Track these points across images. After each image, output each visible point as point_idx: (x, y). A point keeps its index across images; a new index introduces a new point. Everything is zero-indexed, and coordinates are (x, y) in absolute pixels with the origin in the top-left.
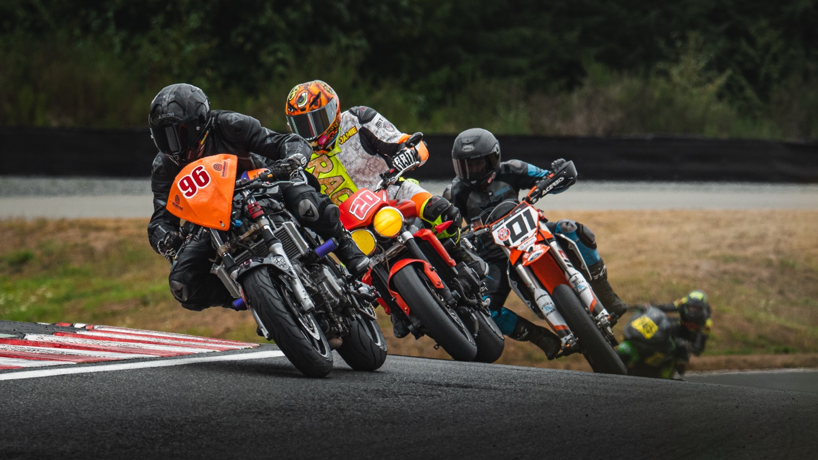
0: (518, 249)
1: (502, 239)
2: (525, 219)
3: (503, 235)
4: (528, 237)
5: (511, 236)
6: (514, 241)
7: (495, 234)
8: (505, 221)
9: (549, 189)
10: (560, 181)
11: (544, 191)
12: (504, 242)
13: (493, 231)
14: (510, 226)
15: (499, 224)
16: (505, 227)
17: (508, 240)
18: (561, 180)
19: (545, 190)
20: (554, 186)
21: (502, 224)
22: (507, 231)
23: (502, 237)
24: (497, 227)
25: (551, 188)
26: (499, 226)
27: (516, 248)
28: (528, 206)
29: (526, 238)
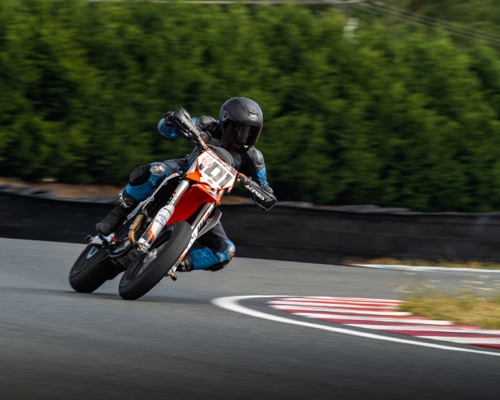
0: (201, 178)
1: (203, 162)
2: (225, 176)
3: (206, 161)
4: (212, 183)
5: (208, 168)
6: (205, 172)
7: (205, 155)
8: (216, 160)
9: (252, 189)
10: (260, 197)
11: (248, 186)
12: (202, 163)
13: (206, 152)
14: (216, 166)
15: (213, 155)
16: (213, 162)
17: (204, 167)
18: (262, 197)
19: (250, 187)
20: (254, 193)
21: (215, 158)
22: (211, 164)
23: (205, 161)
24: (210, 154)
25: (252, 191)
26: (212, 156)
27: (200, 175)
28: (234, 175)
29: (211, 182)
